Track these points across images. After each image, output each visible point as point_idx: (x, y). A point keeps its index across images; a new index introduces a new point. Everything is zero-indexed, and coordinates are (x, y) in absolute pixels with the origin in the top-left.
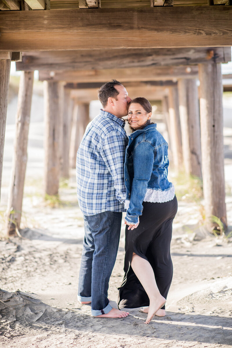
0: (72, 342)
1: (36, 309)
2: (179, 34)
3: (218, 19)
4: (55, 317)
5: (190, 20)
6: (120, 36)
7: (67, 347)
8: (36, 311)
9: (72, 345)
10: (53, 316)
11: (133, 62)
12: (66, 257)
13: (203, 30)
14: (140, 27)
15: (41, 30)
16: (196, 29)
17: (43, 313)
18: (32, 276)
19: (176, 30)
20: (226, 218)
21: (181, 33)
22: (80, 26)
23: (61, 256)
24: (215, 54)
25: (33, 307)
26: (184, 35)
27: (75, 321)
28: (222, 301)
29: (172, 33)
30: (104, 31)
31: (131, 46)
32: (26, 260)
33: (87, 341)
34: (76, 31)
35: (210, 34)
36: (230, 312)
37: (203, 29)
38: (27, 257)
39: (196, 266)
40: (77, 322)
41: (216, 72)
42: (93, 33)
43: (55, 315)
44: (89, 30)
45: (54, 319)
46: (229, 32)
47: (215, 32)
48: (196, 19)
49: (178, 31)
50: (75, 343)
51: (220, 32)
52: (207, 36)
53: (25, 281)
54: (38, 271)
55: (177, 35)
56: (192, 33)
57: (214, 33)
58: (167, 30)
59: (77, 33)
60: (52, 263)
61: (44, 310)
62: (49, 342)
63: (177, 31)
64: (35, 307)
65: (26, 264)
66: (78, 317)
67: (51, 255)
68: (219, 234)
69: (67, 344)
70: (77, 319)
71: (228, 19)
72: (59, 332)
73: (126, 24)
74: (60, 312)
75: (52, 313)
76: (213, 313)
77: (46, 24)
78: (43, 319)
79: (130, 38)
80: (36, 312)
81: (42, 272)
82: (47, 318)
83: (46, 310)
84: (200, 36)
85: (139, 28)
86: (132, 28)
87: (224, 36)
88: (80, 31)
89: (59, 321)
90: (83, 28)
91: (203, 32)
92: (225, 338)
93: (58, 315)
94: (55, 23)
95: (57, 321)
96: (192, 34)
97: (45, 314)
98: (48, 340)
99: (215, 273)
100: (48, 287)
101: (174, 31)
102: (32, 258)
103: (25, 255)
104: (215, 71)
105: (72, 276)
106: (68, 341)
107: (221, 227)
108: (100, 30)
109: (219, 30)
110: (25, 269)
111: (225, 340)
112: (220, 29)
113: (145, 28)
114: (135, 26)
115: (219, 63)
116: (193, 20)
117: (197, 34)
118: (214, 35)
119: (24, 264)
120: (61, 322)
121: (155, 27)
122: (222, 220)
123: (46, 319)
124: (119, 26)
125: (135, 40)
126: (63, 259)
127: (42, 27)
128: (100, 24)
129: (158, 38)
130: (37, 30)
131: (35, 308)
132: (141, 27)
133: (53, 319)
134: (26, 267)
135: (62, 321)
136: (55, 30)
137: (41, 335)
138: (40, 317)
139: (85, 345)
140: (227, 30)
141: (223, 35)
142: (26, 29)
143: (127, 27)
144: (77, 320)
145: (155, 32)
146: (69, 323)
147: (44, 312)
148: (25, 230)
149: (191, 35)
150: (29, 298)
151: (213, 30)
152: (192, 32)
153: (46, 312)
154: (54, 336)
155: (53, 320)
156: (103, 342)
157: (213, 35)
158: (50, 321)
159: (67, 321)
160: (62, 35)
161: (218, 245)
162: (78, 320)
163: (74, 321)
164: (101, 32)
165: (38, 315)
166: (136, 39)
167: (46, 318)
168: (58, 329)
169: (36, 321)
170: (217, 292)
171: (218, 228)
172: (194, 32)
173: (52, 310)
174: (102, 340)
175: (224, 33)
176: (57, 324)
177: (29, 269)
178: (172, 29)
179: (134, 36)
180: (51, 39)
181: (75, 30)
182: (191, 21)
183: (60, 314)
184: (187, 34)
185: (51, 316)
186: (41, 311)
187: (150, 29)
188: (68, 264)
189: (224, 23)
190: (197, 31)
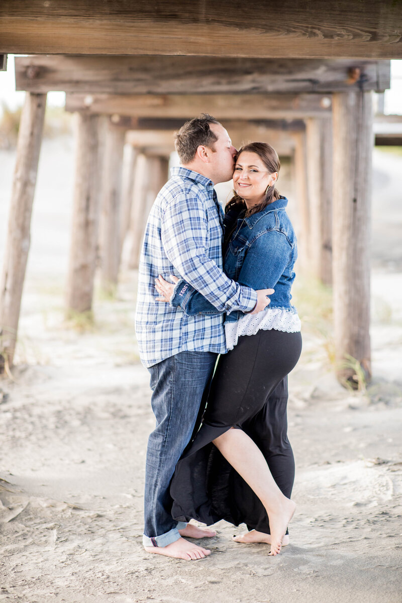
0: (64, 560)
1: (11, 502)
2: (277, 33)
3: (345, 11)
4: (43, 516)
5: (297, 10)
6: (176, 34)
7: (55, 567)
8: (11, 504)
9: (63, 565)
10: (39, 515)
11: (219, 83)
12: (85, 417)
13: (319, 29)
14: (210, 19)
15: (38, 18)
16: (307, 27)
17: (22, 509)
18: (21, 446)
19: (271, 26)
20: (369, 360)
21: (281, 32)
22: (106, 14)
23: (78, 413)
24: (363, 76)
25: (7, 498)
26: (286, 36)
27: (77, 525)
28: (336, 501)
29: (266, 32)
30: (147, 23)
31: (193, 52)
32: (15, 418)
33: (91, 558)
34: (98, 22)
35: (332, 37)
36: (345, 521)
37: (320, 27)
38: (18, 414)
39: (306, 441)
40: (79, 527)
41: (363, 107)
42: (128, 27)
43: (43, 512)
44: (122, 21)
45: (41, 519)
46: (363, 33)
47: (339, 33)
48: (308, 10)
49: (276, 29)
50: (69, 562)
51: (348, 34)
52: (326, 40)
53: (6, 454)
54: (33, 438)
55: (274, 35)
56: (299, 33)
57: (338, 35)
58: (257, 26)
59: (101, 25)
60: (59, 425)
61: (25, 504)
62: (25, 557)
63: (273, 29)
64: (11, 497)
65: (15, 426)
66: (83, 518)
67: (59, 412)
68: (356, 389)
69: (55, 564)
70: (79, 521)
71: (364, 11)
72: (46, 542)
73: (187, 13)
74: (52, 508)
75: (38, 510)
76: (316, 520)
77: (47, 7)
78: (22, 518)
79: (193, 39)
80: (11, 506)
81: (39, 439)
82: (29, 517)
83: (29, 504)
84: (314, 40)
85: (208, 21)
86: (195, 20)
87: (356, 40)
88: (105, 22)
89: (49, 523)
90: (111, 18)
91: (319, 32)
92: (329, 564)
93: (48, 513)
94: (64, 6)
95: (45, 523)
96: (299, 35)
97: (26, 511)
98: (24, 553)
99: (336, 455)
100: (44, 465)
101: (268, 28)
102: (26, 416)
103: (15, 410)
104: (361, 105)
105: (89, 450)
106: (59, 558)
107: (359, 377)
108: (141, 22)
109: (346, 30)
110: (11, 433)
111: (326, 567)
112: (349, 28)
113: (218, 21)
114: (202, 17)
115: (369, 91)
116: (301, 10)
117: (308, 36)
118: (339, 39)
119: (10, 425)
120: (51, 525)
121: (237, 21)
122: (362, 364)
123: (26, 520)
124: (173, 17)
125: (200, 41)
126: (80, 420)
127: (40, 12)
128: (141, 11)
129: (240, 40)
130: (32, 17)
131: (10, 499)
132: (212, 20)
133: (39, 519)
134: (14, 429)
135: (53, 524)
136: (64, 20)
137: (15, 545)
138: (17, 516)
139: (85, 566)
140: (362, 30)
141: (353, 38)
142: (12, 15)
143: (187, 18)
144: (81, 522)
145: (236, 30)
146: (65, 528)
147: (25, 506)
148: (22, 367)
149: (297, 37)
150: (3, 482)
151: (336, 30)
152: (301, 32)
153: (28, 507)
154: (35, 549)
155: (38, 522)
156: (117, 561)
157: (337, 38)
158: (32, 523)
159: (62, 524)
160: (74, 27)
161: (352, 408)
162: (81, 524)
163: (74, 525)
164: (143, 25)
165: (13, 511)
166: (202, 40)
167: (26, 518)
168: (44, 536)
169: (9, 521)
170: (330, 485)
171: (355, 378)
172: (304, 32)
173: (39, 504)
174: (117, 559)
175: (356, 36)
176: (44, 529)
177: (18, 434)
178: (266, 25)
179: (199, 35)
180: (54, 34)
181: (97, 19)
182: (298, 12)
183: (53, 512)
184: (292, 35)
185: (35, 514)
186: (20, 506)
187: (228, 23)
188: (86, 428)
189: (355, 18)
190: (309, 30)
